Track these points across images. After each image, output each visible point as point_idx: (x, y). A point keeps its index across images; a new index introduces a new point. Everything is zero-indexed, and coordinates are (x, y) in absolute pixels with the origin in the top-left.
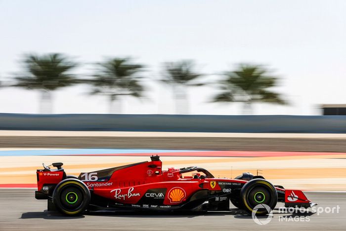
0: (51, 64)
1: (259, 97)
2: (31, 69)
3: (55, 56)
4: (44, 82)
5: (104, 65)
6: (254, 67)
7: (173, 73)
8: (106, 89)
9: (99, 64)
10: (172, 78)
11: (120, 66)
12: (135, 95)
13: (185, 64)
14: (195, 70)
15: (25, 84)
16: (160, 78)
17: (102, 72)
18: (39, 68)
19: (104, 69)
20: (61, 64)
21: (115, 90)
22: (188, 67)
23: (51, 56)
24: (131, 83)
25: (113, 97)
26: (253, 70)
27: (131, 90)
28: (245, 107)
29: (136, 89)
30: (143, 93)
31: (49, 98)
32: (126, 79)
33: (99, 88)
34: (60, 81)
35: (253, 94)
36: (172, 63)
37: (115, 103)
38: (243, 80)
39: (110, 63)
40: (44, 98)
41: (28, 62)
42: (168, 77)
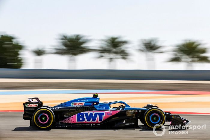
0: (75, 41)
1: (196, 59)
2: (63, 44)
3: (78, 36)
4: (71, 51)
5: (106, 41)
6: (194, 42)
7: (146, 46)
8: (107, 55)
9: (102, 40)
10: (145, 49)
11: (115, 42)
12: (124, 58)
13: (152, 40)
14: (158, 44)
15: (60, 52)
16: (138, 48)
17: (104, 45)
18: (68, 43)
19: (106, 43)
20: (81, 41)
21: (112, 56)
22: (155, 42)
23: (75, 36)
24: (121, 51)
25: (111, 59)
26: (193, 43)
27: (121, 56)
28: (188, 65)
29: (124, 55)
30: (128, 57)
31: (74, 60)
32: (118, 49)
33: (103, 54)
34: (80, 51)
35: (193, 58)
36: (145, 40)
37: (112, 63)
38: (187, 49)
39: (109, 40)
40: (71, 60)
41: (62, 39)
42: (143, 48)
